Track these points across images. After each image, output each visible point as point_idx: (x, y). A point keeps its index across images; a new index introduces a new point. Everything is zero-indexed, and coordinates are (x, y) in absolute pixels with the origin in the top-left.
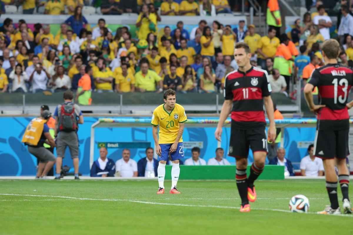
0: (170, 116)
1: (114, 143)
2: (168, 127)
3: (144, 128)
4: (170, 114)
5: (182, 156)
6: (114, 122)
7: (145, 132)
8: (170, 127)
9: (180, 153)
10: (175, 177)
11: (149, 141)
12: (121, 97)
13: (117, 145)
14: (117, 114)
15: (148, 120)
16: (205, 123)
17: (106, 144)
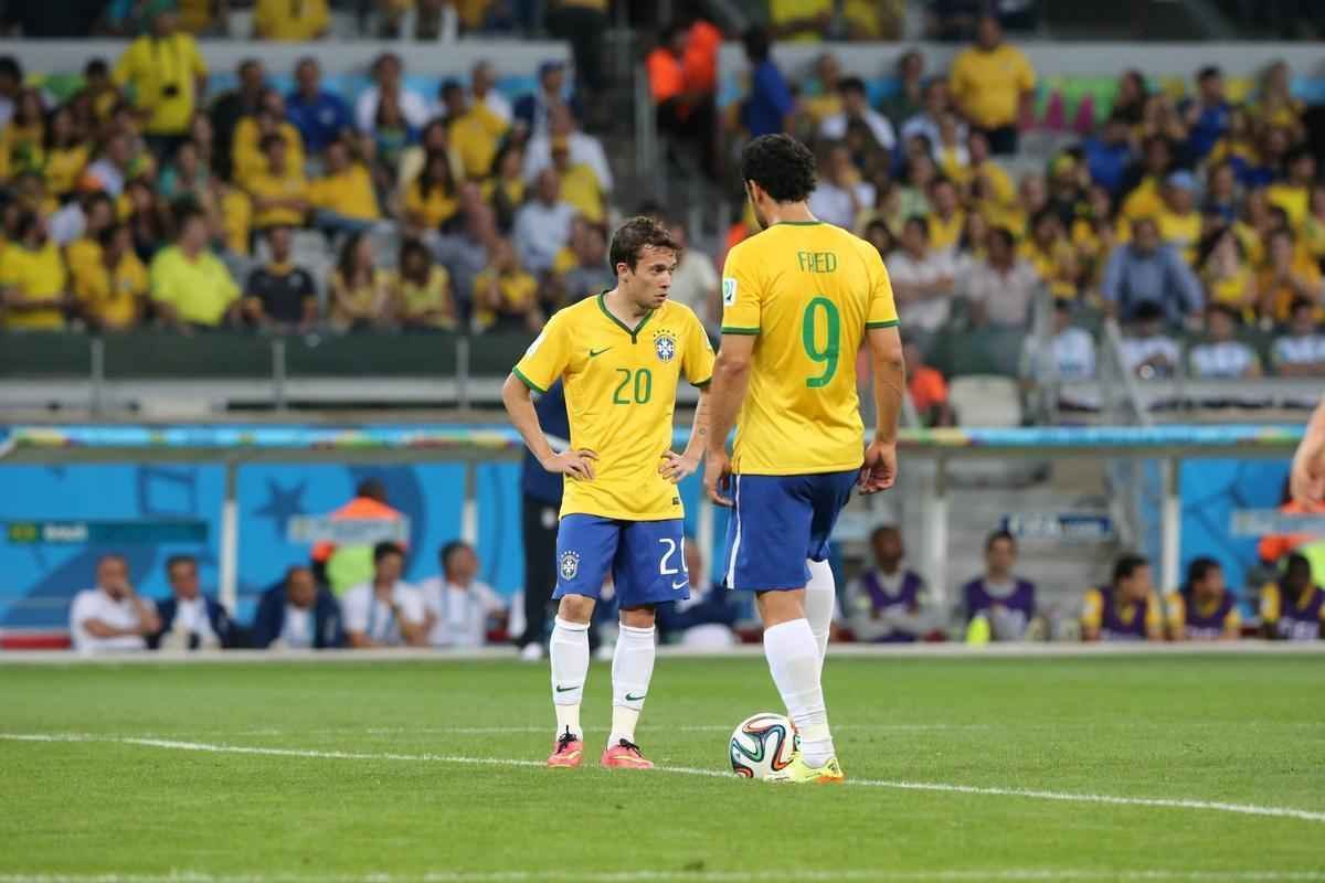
0: (634, 341)
1: (69, 524)
2: (620, 398)
3: (183, 468)
4: (634, 334)
5: (676, 587)
6: (70, 444)
7: (188, 480)
8: (632, 400)
9: (664, 571)
10: (628, 698)
11: (203, 514)
12: (97, 349)
13: (79, 533)
14: (81, 414)
15: (200, 436)
16: (416, 447)
17: (39, 527)
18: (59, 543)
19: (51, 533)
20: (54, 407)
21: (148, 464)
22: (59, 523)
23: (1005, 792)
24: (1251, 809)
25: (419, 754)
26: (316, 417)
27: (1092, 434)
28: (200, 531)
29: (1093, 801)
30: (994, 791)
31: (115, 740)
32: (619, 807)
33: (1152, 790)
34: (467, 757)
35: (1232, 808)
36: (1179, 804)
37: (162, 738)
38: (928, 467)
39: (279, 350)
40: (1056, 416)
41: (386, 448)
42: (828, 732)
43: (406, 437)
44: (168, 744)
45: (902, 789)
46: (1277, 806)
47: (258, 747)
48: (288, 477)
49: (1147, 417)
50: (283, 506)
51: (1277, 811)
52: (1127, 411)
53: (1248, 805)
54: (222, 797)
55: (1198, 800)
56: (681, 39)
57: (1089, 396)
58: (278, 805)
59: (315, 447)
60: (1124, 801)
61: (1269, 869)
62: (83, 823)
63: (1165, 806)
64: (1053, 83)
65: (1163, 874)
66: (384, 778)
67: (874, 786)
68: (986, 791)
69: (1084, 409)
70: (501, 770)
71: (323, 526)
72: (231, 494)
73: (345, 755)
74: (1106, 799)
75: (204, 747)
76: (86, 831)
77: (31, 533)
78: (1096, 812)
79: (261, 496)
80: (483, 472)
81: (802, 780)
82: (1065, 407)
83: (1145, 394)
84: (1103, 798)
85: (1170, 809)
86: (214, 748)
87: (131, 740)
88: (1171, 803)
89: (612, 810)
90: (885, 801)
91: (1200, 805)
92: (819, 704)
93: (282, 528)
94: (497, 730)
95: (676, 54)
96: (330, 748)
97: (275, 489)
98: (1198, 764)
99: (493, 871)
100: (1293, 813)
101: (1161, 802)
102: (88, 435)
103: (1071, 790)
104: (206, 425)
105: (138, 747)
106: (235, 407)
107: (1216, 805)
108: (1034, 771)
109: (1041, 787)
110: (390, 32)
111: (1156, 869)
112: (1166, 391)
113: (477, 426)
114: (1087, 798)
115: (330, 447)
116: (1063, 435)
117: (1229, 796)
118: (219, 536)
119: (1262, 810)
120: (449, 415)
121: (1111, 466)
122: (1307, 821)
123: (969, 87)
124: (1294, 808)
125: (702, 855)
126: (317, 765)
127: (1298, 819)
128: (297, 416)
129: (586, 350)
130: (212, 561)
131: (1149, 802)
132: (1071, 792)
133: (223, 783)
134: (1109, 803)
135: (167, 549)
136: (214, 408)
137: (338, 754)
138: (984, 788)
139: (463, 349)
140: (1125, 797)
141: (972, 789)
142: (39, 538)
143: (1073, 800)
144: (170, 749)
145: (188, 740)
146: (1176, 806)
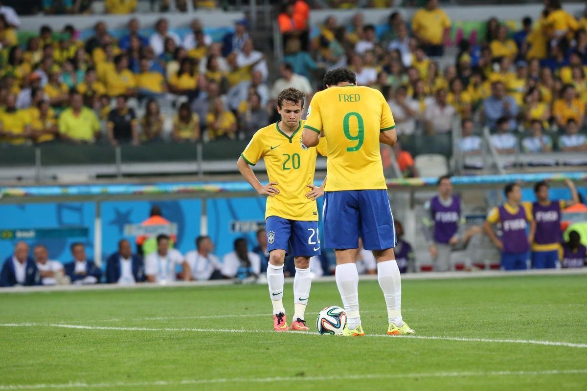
0: (291, 142)
1: (27, 230)
2: (286, 167)
3: (77, 204)
4: (290, 139)
5: (315, 250)
6: (26, 195)
7: (79, 210)
9: (310, 243)
10: (300, 299)
11: (86, 224)
12: (38, 152)
13: (31, 234)
14: (31, 182)
15: (84, 190)
16: (179, 192)
17: (14, 232)
18: (23, 239)
19: (19, 235)
20: (19, 179)
21: (62, 203)
22: (22, 230)
23: (438, 338)
24: (547, 343)
25: (180, 328)
26: (135, 180)
27: (478, 179)
28: (85, 232)
29: (477, 341)
30: (433, 338)
31: (46, 325)
32: (268, 349)
33: (504, 336)
34: (202, 329)
35: (538, 342)
36: (515, 341)
37: (67, 324)
38: (406, 196)
39: (118, 151)
40: (463, 171)
41: (166, 193)
42: (359, 314)
43: (174, 188)
44: (70, 326)
45: (393, 338)
46: (558, 341)
47: (109, 327)
48: (123, 207)
49: (503, 171)
50: (122, 220)
51: (558, 344)
52: (494, 168)
53: (545, 341)
54: (92, 349)
55: (523, 339)
56: (291, 9)
57: (477, 162)
58: (117, 352)
59: (135, 193)
60: (491, 341)
61: (554, 369)
62: (31, 362)
63: (509, 343)
64: (458, 24)
65: (507, 373)
66: (164, 340)
67: (381, 337)
68: (430, 338)
69: (475, 168)
70: (216, 334)
71: (139, 228)
72: (98, 215)
73: (148, 329)
74: (483, 340)
75: (85, 327)
76: (32, 365)
77: (10, 235)
78: (479, 346)
79: (112, 216)
80: (210, 202)
81: (348, 335)
82: (467, 168)
83: (502, 161)
84: (482, 340)
85: (511, 343)
86: (90, 328)
87: (53, 325)
88: (512, 341)
89: (264, 351)
90: (385, 343)
91: (525, 341)
92: (356, 301)
93: (121, 230)
94: (216, 316)
95: (290, 16)
96: (142, 326)
97: (118, 213)
98: (524, 324)
99: (211, 379)
100: (565, 344)
101: (507, 341)
102: (34, 191)
103: (468, 336)
104: (87, 185)
105: (57, 328)
106: (99, 177)
107: (531, 342)
108: (452, 328)
109: (454, 335)
110: (165, 9)
111: (504, 370)
112: (512, 159)
113: (206, 182)
114: (475, 339)
115: (141, 193)
116: (465, 179)
117: (538, 337)
118: (93, 234)
119: (552, 343)
120: (194, 178)
121: (488, 193)
122: (572, 347)
123: (421, 27)
124: (566, 342)
125: (304, 369)
126: (134, 334)
127: (567, 347)
128: (127, 180)
129: (269, 146)
130: (91, 245)
131: (501, 341)
132: (468, 338)
133: (94, 343)
134: (485, 342)
135: (71, 240)
136: (90, 177)
137: (145, 329)
138: (429, 336)
139: (199, 148)
140: (491, 339)
141: (424, 337)
142: (14, 237)
143: (468, 341)
144: (71, 329)
145: (79, 324)
146: (514, 342)
